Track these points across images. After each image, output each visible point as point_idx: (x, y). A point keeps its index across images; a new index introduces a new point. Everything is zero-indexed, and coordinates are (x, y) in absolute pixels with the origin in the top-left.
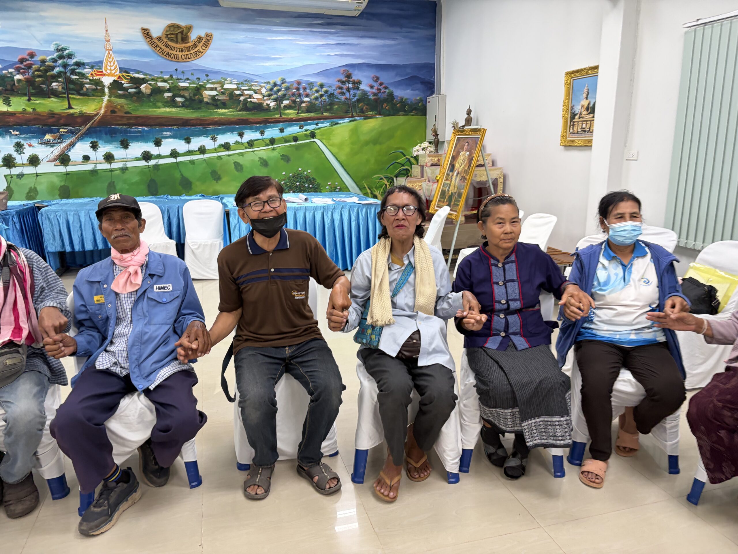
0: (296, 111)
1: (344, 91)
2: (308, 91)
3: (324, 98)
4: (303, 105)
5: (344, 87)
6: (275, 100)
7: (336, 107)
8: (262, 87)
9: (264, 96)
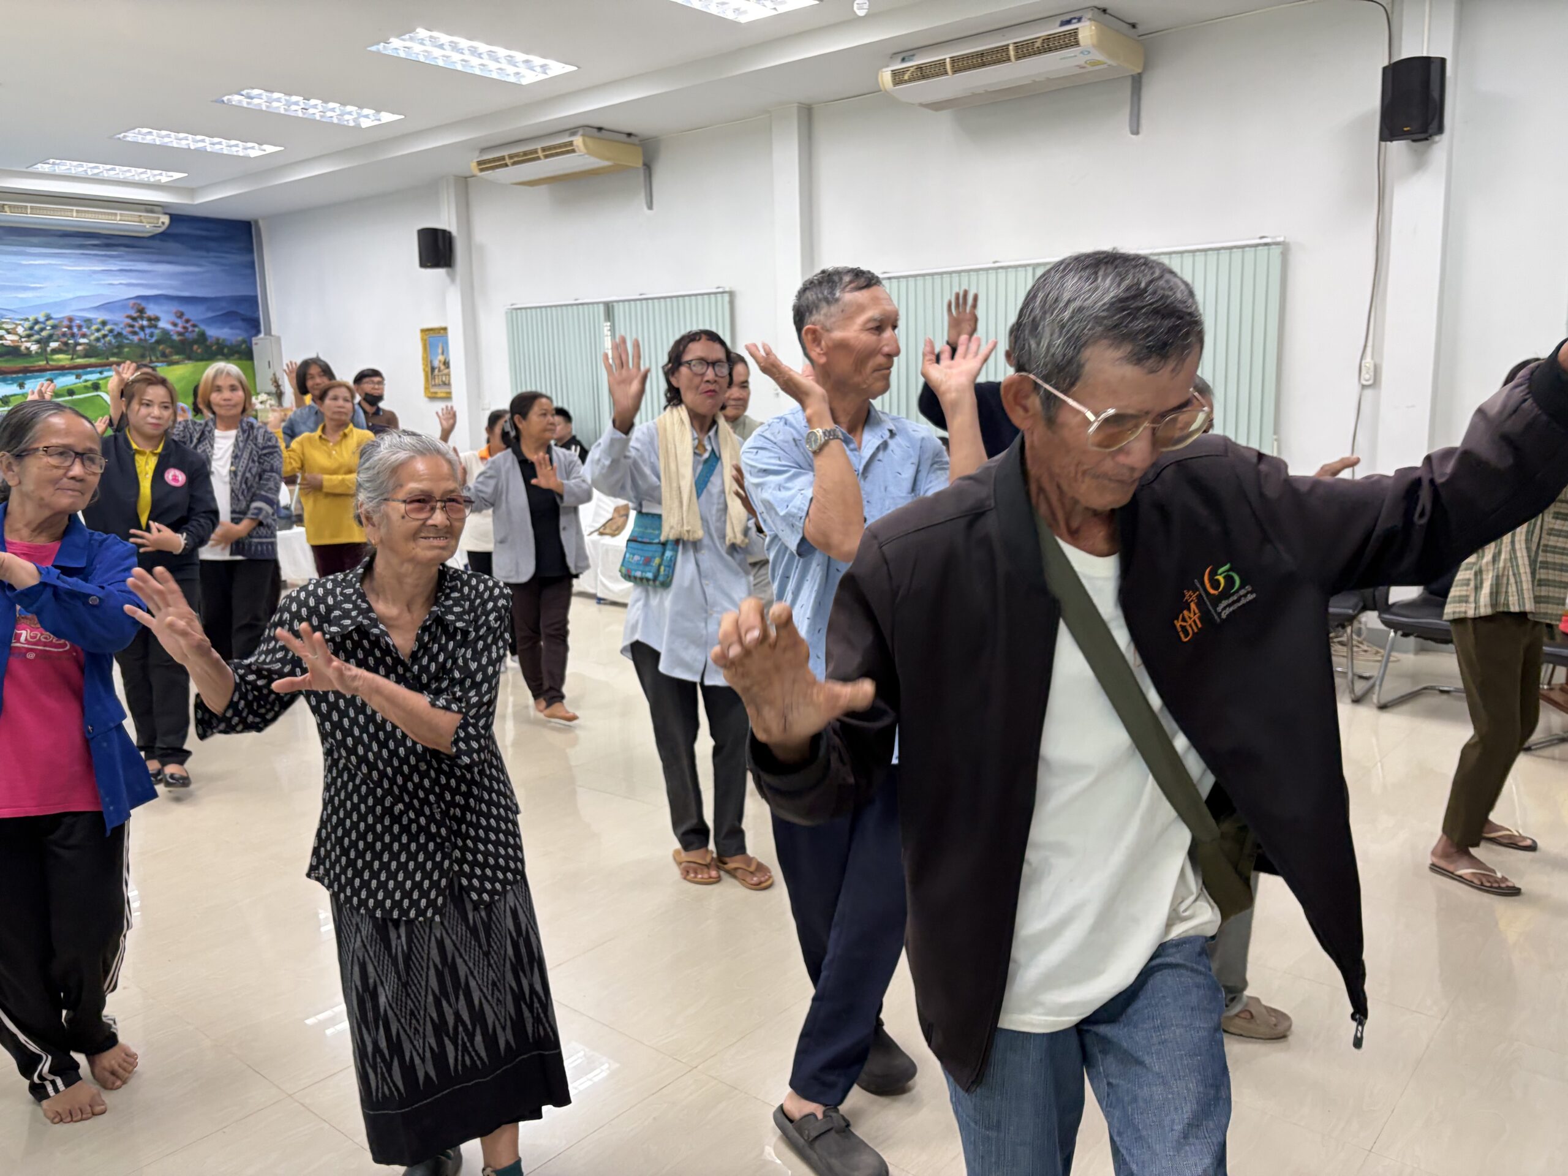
0: (70, 357)
1: (137, 329)
2: (84, 330)
3: (108, 339)
4: (79, 348)
5: (137, 325)
6: (38, 342)
7: (126, 350)
8: (17, 325)
9: (21, 337)
